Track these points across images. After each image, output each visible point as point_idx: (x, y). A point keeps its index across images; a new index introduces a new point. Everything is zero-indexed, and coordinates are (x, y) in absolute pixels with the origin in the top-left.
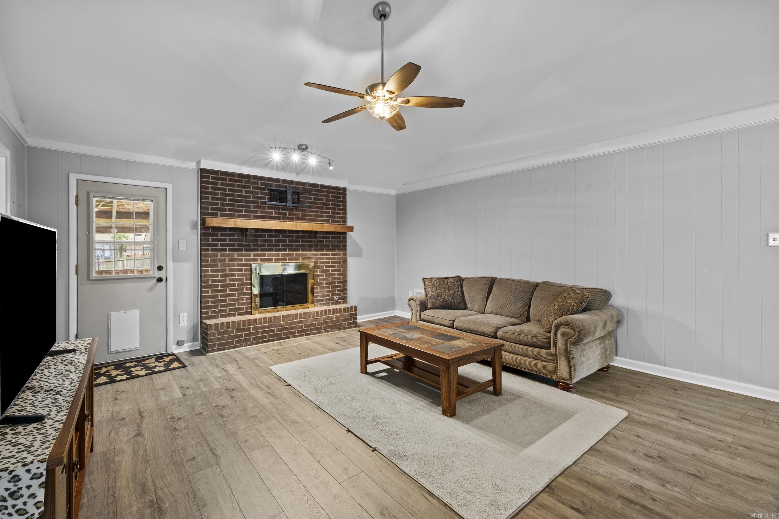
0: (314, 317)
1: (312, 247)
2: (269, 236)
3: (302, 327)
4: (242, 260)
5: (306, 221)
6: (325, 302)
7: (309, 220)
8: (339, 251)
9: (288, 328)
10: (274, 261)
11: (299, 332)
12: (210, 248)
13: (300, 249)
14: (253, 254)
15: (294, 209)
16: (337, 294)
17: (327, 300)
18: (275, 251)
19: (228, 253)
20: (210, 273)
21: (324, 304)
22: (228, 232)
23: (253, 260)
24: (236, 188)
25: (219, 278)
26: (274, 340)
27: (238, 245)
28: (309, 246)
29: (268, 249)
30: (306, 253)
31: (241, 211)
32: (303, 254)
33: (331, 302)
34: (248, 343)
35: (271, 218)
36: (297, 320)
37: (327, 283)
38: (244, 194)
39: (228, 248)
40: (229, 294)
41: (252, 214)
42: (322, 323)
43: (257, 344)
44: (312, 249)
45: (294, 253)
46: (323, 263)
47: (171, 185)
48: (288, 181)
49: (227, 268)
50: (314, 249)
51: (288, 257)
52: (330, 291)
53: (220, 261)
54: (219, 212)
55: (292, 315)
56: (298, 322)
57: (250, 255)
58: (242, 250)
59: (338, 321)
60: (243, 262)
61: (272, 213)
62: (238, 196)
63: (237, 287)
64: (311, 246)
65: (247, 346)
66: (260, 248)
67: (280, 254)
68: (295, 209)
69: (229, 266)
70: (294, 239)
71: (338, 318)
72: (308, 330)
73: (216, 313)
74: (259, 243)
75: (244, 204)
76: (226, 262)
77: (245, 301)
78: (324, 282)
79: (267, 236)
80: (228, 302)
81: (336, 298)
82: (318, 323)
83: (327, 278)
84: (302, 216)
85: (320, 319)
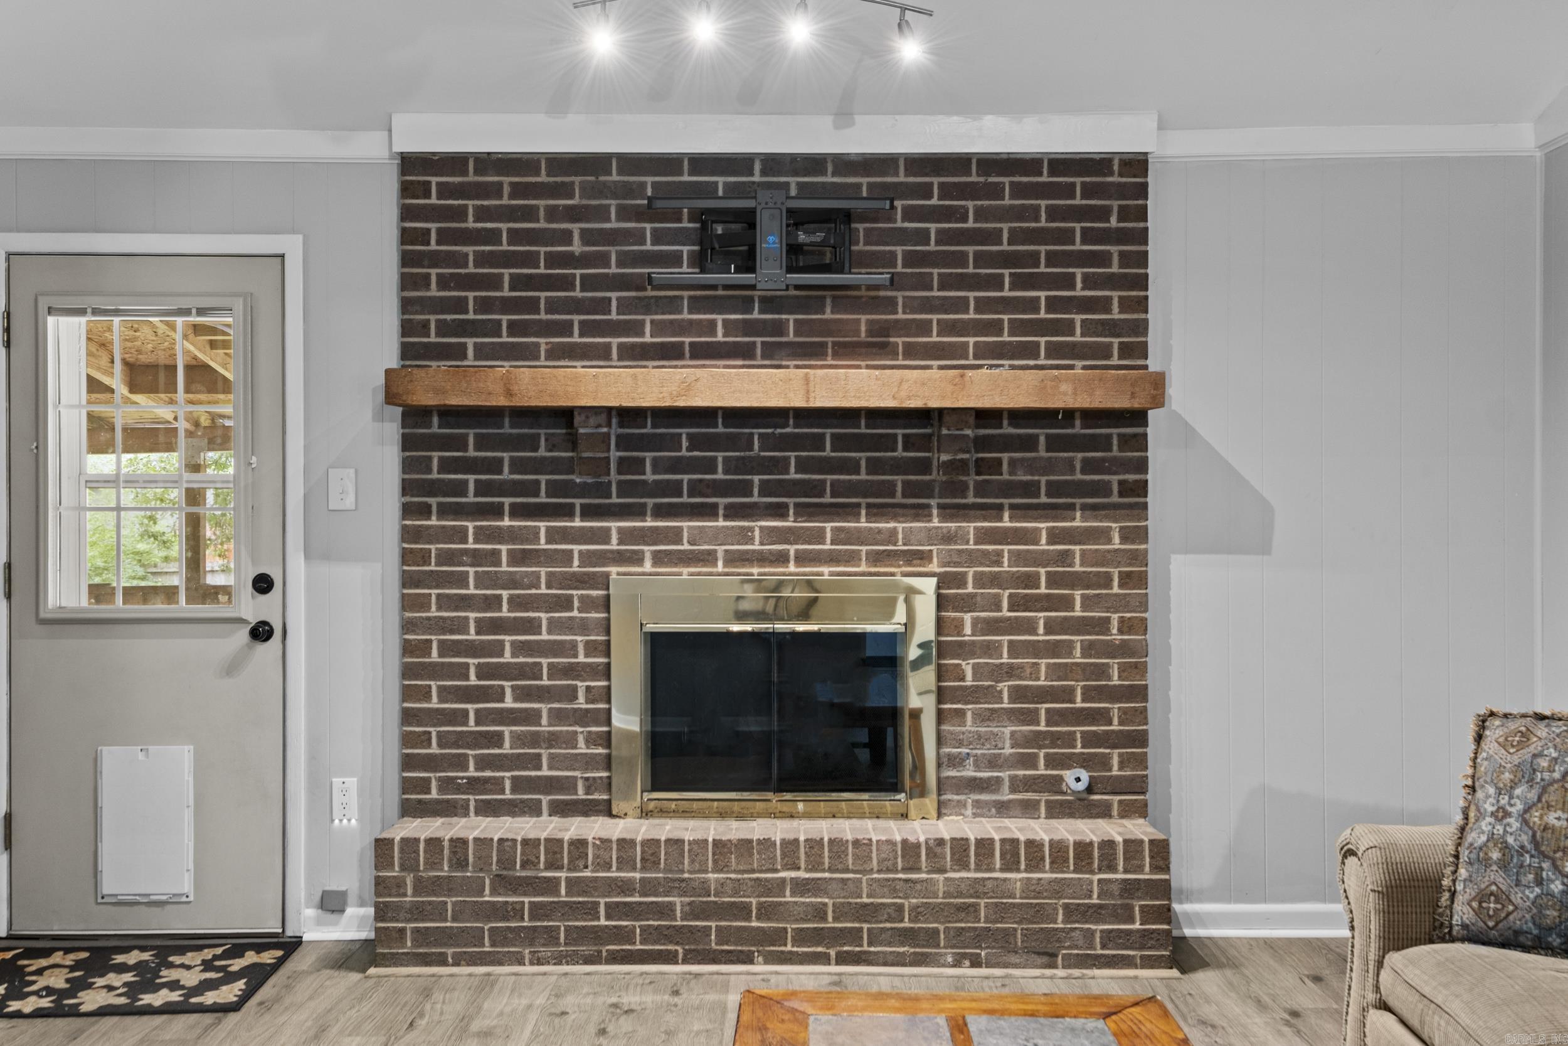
0: (888, 871)
1: (931, 496)
2: (696, 443)
3: (820, 913)
4: (568, 556)
5: (894, 355)
6: (1006, 796)
7: (911, 352)
8: (1096, 519)
9: (743, 911)
10: (720, 563)
11: (801, 937)
12: (433, 501)
13: (859, 505)
14: (620, 530)
15: (828, 301)
16: (1085, 762)
17: (1017, 785)
18: (727, 517)
19: (506, 522)
20: (434, 612)
21: (1003, 809)
22: (507, 430)
23: (620, 558)
24: (542, 225)
25: (472, 636)
26: (669, 958)
27: (555, 489)
28: (911, 490)
29: (692, 505)
30: (891, 525)
31: (565, 329)
32: (880, 531)
33: (1044, 797)
34: (545, 951)
35: (705, 353)
36: (793, 874)
37: (1018, 694)
38: (577, 247)
39: (507, 501)
40: (511, 711)
41: (615, 341)
42: (936, 912)
43: (589, 960)
44: (928, 506)
45: (829, 526)
46: (995, 580)
47: (299, 239)
48: (793, 158)
49: (505, 594)
50: (940, 507)
51: (792, 549)
52: (1036, 739)
53: (477, 558)
54: (470, 342)
55: (766, 844)
56: (801, 887)
57: (603, 536)
58: (567, 512)
59: (1041, 913)
60: (575, 567)
61: (711, 327)
62: (553, 260)
63: (545, 682)
64: (925, 490)
65: (539, 962)
66: (650, 502)
67: (751, 529)
68: (834, 298)
69: (512, 582)
70: (828, 452)
71: (1038, 895)
72: (854, 936)
73: (459, 789)
74: (649, 476)
75: (578, 293)
76: (498, 563)
77: (582, 748)
78: (1004, 686)
79: (685, 444)
80: (507, 749)
81: (1076, 779)
82: (914, 909)
83: (1021, 667)
84: (870, 333)
85: (927, 887)
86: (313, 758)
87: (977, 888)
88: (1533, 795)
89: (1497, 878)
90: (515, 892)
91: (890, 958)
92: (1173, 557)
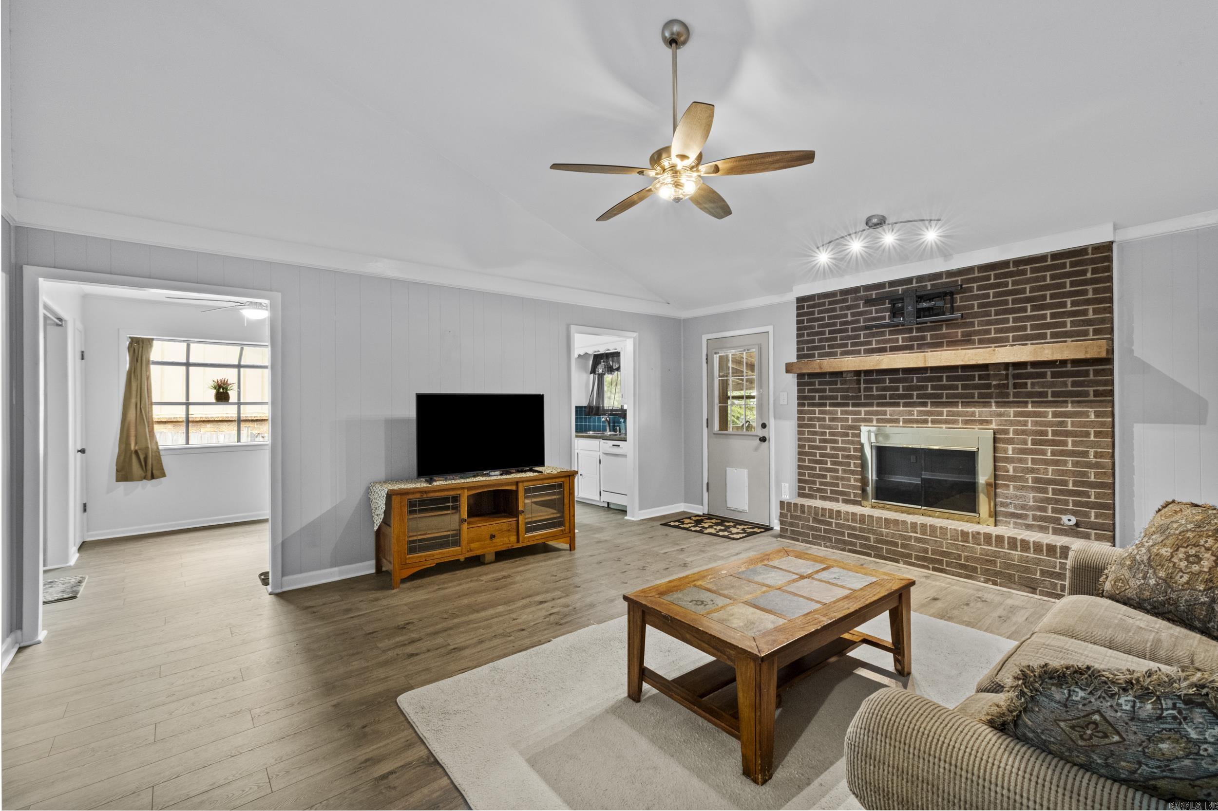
0: (955, 540)
1: (991, 398)
2: (892, 380)
3: (926, 551)
4: (847, 419)
5: (974, 343)
6: (1030, 521)
7: (981, 342)
8: (1080, 407)
9: (896, 544)
10: (901, 423)
11: (918, 558)
12: (806, 402)
13: (958, 402)
14: (865, 411)
15: (944, 326)
16: (1074, 513)
17: (1035, 518)
18: (903, 406)
19: (828, 408)
20: (806, 436)
21: (1028, 527)
22: (828, 379)
23: (865, 420)
24: (838, 313)
25: (818, 444)
26: (869, 555)
27: (843, 398)
28: (981, 396)
29: (891, 403)
30: (973, 409)
31: (846, 345)
32: (967, 412)
33: (1051, 525)
34: (828, 544)
35: (894, 349)
36: (915, 535)
37: (1036, 480)
38: (849, 318)
39: (828, 401)
40: (830, 468)
41: (862, 348)
42: (977, 560)
43: (842, 550)
44: (990, 402)
45: (945, 410)
46: (1024, 432)
47: (772, 326)
48: (929, 275)
49: (828, 431)
50: (996, 402)
51: (930, 418)
52: (1048, 500)
53: (819, 419)
54: (816, 352)
55: (904, 522)
56: (918, 540)
57: (859, 413)
58: (847, 405)
60: (850, 423)
61: (897, 340)
62: (842, 324)
63: (840, 460)
64: (990, 396)
65: (826, 547)
66: (875, 401)
67: (913, 411)
68: (946, 324)
69: (830, 427)
70: (945, 382)
72: (940, 562)
73: (814, 491)
74: (875, 393)
75: (850, 333)
76: (825, 421)
77: (852, 482)
78: (1030, 477)
79: (887, 381)
80: (828, 480)
81: (1069, 520)
82: (966, 557)
83: (1038, 469)
84: (963, 336)
85: (972, 550)
86: (777, 477)
87: (996, 554)
88: (1160, 540)
89: (1127, 574)
90: (819, 524)
91: (956, 573)
92: (1135, 425)
